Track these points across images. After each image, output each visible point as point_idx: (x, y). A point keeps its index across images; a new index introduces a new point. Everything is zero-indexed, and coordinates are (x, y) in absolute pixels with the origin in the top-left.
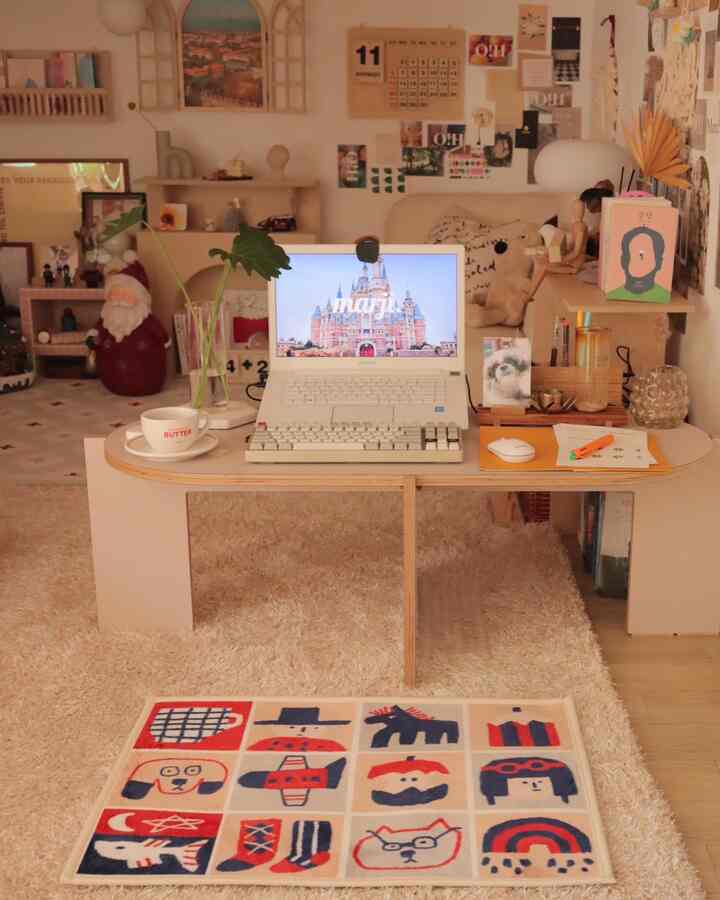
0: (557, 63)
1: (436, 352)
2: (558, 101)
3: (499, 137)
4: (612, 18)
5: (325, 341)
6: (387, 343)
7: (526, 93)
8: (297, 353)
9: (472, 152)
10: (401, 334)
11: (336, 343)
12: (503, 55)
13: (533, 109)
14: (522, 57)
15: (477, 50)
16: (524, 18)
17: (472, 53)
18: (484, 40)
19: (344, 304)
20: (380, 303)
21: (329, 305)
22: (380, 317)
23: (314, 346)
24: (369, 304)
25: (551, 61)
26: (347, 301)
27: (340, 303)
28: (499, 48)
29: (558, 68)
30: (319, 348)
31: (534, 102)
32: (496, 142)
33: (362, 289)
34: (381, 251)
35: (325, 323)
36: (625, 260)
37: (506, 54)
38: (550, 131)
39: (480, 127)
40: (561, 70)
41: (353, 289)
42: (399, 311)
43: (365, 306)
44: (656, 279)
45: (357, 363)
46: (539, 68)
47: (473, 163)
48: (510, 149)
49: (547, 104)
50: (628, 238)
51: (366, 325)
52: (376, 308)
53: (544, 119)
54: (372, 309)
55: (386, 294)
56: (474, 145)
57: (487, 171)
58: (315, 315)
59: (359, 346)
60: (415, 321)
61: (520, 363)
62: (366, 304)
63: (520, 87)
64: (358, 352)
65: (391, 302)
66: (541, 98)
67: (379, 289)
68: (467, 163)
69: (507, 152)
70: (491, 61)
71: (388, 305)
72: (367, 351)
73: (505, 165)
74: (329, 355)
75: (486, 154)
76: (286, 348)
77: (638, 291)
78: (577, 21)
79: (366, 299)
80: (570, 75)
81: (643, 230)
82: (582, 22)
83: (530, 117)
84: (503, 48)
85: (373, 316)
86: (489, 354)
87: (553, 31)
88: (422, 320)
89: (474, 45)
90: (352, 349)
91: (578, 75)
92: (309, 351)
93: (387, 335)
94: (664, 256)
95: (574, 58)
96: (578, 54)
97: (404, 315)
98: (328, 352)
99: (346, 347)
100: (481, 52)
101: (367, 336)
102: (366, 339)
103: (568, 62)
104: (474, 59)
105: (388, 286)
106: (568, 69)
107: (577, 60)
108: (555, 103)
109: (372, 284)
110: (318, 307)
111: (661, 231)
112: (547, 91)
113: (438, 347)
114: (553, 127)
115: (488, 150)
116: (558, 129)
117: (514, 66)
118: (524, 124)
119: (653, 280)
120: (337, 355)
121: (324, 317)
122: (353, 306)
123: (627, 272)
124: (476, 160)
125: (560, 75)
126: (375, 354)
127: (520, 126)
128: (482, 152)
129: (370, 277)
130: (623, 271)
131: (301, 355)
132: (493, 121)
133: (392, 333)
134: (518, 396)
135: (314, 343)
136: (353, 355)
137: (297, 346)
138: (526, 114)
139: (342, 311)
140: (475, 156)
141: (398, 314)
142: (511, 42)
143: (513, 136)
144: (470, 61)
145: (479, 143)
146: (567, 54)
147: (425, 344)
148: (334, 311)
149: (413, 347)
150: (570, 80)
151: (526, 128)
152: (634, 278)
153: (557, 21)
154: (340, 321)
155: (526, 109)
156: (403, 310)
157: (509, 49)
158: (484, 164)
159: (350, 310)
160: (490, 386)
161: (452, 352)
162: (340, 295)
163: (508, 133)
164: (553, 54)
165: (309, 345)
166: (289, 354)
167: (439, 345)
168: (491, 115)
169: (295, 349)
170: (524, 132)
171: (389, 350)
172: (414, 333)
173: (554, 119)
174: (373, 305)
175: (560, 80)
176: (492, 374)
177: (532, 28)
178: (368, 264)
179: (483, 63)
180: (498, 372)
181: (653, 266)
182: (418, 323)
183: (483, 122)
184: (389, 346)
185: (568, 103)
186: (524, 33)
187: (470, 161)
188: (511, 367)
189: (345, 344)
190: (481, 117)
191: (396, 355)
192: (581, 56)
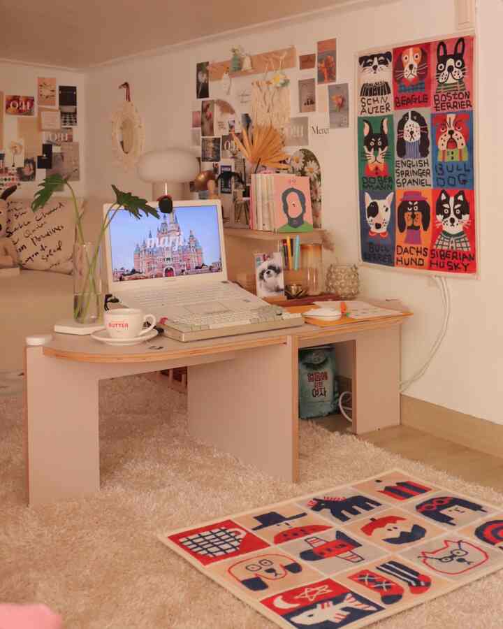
0: (63, 114)
1: (210, 269)
2: (64, 138)
3: (27, 161)
4: (126, 85)
5: (143, 268)
6: (181, 266)
7: (44, 133)
8: (126, 278)
9: (9, 172)
10: (189, 259)
11: (150, 269)
12: (28, 108)
13: (49, 143)
14: (40, 110)
15: (11, 105)
16: (41, 86)
17: (8, 107)
18: (16, 98)
19: (154, 242)
20: (175, 240)
21: (144, 243)
22: (176, 249)
23: (137, 272)
24: (169, 241)
25: (59, 113)
26: (155, 239)
27: (151, 242)
28: (26, 104)
29: (63, 117)
30: (140, 273)
31: (49, 138)
32: (25, 165)
33: (163, 232)
34: (174, 205)
35: (143, 255)
36: (286, 208)
37: (30, 108)
38: (60, 157)
39: (14, 154)
40: (65, 119)
41: (159, 232)
42: (187, 244)
43: (166, 242)
44: (304, 219)
45: (163, 282)
46: (51, 117)
47: (9, 179)
48: (34, 169)
49: (57, 140)
50: (285, 194)
51: (169, 255)
52: (173, 243)
53: (55, 150)
54: (170, 245)
55: (178, 233)
56: (10, 167)
57: (19, 184)
58: (136, 250)
59: (164, 269)
60: (196, 250)
61: (277, 268)
62: (167, 241)
63: (40, 129)
64: (164, 274)
65: (182, 240)
66: (53, 137)
67: (174, 230)
68: (6, 179)
69: (32, 172)
70: (20, 112)
71: (179, 241)
72: (169, 272)
73: (31, 180)
74: (147, 278)
75: (18, 173)
76: (119, 275)
77: (295, 226)
78: (74, 89)
79: (167, 238)
80: (71, 122)
81: (293, 190)
82: (77, 89)
83: (47, 148)
84: (28, 103)
85: (172, 249)
86: (260, 264)
87: (60, 95)
88: (201, 249)
89: (9, 102)
90: (160, 272)
91: (76, 122)
92: (133, 276)
93: (181, 261)
94: (306, 204)
95: (73, 111)
96: (76, 109)
97: (190, 247)
98: (146, 275)
99: (156, 271)
100: (14, 106)
101: (169, 262)
102: (169, 264)
103: (70, 114)
104: (9, 110)
105: (179, 228)
106: (70, 118)
107: (75, 113)
108: (62, 139)
109: (170, 227)
110: (138, 245)
111: (303, 191)
112: (57, 131)
113: (211, 267)
114: (62, 154)
115: (19, 170)
116: (65, 155)
117: (36, 115)
118: (43, 153)
119: (302, 218)
120: (152, 277)
121: (142, 252)
122: (159, 244)
123: (288, 216)
124: (12, 177)
125: (65, 122)
126: (175, 274)
127: (41, 154)
128: (16, 171)
129: (168, 223)
130: (285, 215)
131: (129, 279)
132: (23, 150)
133: (184, 259)
134: (278, 290)
135: (137, 270)
136: (162, 276)
137: (126, 273)
138: (44, 146)
139: (152, 247)
140: (10, 174)
141: (187, 247)
142: (33, 100)
143: (36, 160)
144: (6, 112)
145: (13, 166)
146: (69, 109)
147: (203, 265)
148: (148, 247)
149: (197, 268)
150: (72, 125)
151: (45, 155)
152: (293, 219)
153: (61, 88)
154: (151, 253)
155: (45, 143)
156: (189, 243)
157: (32, 104)
158: (17, 179)
159: (157, 246)
160: (261, 285)
161: (219, 269)
162: (150, 236)
163: (33, 158)
164: (60, 109)
165: (134, 271)
166: (121, 279)
167: (212, 265)
168: (21, 147)
169: (125, 275)
170: (43, 158)
171: (183, 271)
172: (196, 258)
173: (62, 149)
174: (171, 241)
175: (65, 125)
176: (261, 277)
177: (46, 92)
178: (167, 215)
179: (14, 113)
180: (265, 275)
181: (301, 210)
182: (198, 251)
183: (16, 152)
184: (182, 268)
185: (70, 140)
186: (41, 95)
187: (7, 177)
188: (272, 272)
189: (156, 270)
190: (14, 148)
191: (187, 274)
192: (78, 110)
